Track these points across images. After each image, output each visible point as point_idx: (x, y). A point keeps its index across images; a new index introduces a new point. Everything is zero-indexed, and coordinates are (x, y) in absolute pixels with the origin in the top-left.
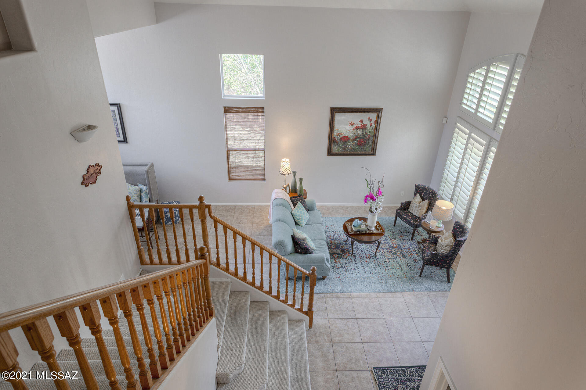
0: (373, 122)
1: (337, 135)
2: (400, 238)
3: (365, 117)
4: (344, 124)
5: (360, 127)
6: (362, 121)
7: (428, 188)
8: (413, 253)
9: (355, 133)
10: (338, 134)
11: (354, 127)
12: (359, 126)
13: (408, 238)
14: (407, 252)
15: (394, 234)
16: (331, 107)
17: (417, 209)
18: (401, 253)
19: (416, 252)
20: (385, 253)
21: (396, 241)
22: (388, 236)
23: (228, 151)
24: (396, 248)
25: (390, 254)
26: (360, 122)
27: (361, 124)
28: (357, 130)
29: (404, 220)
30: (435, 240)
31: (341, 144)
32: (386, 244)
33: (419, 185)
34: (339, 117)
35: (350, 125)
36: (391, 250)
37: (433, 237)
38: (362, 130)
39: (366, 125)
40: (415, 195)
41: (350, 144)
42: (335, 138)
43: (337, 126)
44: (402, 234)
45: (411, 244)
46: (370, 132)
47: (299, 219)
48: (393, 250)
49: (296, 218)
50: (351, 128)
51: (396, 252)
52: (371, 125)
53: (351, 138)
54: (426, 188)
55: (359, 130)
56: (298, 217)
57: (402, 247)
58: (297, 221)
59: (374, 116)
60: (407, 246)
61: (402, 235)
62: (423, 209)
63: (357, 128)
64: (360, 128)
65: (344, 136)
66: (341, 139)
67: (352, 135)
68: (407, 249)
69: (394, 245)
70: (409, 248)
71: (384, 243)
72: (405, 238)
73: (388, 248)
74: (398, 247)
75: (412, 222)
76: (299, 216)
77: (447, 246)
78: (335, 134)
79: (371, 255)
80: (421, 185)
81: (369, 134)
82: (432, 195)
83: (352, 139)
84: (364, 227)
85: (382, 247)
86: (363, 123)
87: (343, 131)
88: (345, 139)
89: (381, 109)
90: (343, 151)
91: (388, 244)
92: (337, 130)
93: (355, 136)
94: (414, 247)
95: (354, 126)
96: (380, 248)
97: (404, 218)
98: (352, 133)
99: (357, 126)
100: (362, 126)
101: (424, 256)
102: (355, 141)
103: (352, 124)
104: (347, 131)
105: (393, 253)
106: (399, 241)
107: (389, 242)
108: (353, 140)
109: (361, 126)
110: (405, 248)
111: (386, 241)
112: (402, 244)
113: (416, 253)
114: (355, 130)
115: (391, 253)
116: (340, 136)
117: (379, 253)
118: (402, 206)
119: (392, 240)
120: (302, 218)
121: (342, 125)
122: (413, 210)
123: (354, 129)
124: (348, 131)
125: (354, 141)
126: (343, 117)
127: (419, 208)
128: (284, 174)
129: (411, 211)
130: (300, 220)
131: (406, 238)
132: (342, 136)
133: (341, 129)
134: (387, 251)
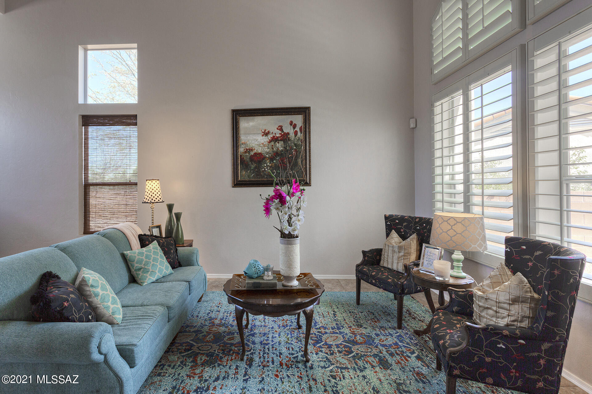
0: (297, 129)
1: (246, 152)
2: (370, 323)
3: (284, 120)
4: (254, 134)
5: (278, 137)
6: (281, 128)
7: (410, 217)
8: (409, 357)
9: (273, 147)
10: (247, 150)
11: (270, 138)
12: (278, 135)
13: (389, 324)
14: (392, 355)
15: (358, 316)
16: (233, 109)
17: (396, 256)
18: (375, 356)
19: (415, 355)
20: (332, 354)
21: (364, 331)
22: (345, 320)
23: (87, 186)
24: (361, 343)
25: (346, 357)
26: (277, 129)
27: (280, 132)
28: (275, 143)
29: (374, 281)
30: (460, 304)
31: (253, 166)
32: (336, 335)
33: (391, 216)
34: (245, 124)
35: (263, 135)
36: (350, 348)
37: (453, 296)
38: (282, 142)
39: (288, 134)
40: (388, 235)
41: (267, 166)
42: (243, 157)
43: (243, 138)
44: (376, 317)
45: (400, 336)
46: (296, 145)
47: (140, 269)
48: (355, 348)
49: (133, 266)
50: (265, 140)
51: (363, 353)
52: (296, 133)
53: (267, 156)
54: (406, 218)
55: (278, 143)
56: (136, 265)
57: (377, 341)
58: (134, 273)
59: (298, 120)
60: (390, 341)
61: (376, 320)
62: (409, 254)
63: (275, 139)
64: (279, 139)
65: (255, 153)
66: (251, 157)
67: (268, 150)
68: (390, 346)
69: (358, 337)
70: (396, 344)
71: (334, 333)
72: (383, 323)
73: (341, 344)
74: (369, 341)
75: (390, 280)
76: (140, 261)
77: (515, 301)
78: (241, 150)
79: (294, 358)
80: (396, 215)
81: (295, 149)
82: (421, 225)
83: (269, 158)
84: (272, 278)
85: (327, 340)
86: (283, 131)
87: (254, 145)
88: (258, 158)
89: (308, 109)
90: (258, 178)
91: (343, 336)
92: (245, 143)
93: (273, 152)
94: (408, 344)
95: (270, 136)
96: (323, 343)
97: (373, 277)
98: (268, 148)
99: (274, 136)
100: (282, 135)
101: (444, 344)
102: (275, 161)
103: (266, 134)
104: (259, 145)
105: (354, 356)
106: (368, 330)
107: (346, 331)
108: (272, 159)
109: (280, 135)
110: (386, 346)
111: (339, 328)
112: (377, 335)
113: (416, 357)
114: (273, 143)
115: (350, 356)
116: (249, 153)
117: (317, 354)
118: (366, 258)
119: (353, 327)
120: (146, 267)
121: (251, 136)
122: (390, 260)
123: (270, 142)
124: (262, 145)
125: (273, 161)
126: (251, 124)
127: (399, 252)
128: (147, 203)
129: (385, 265)
130: (140, 272)
131: (385, 325)
132: (252, 153)
133: (250, 141)
134: (338, 351)
